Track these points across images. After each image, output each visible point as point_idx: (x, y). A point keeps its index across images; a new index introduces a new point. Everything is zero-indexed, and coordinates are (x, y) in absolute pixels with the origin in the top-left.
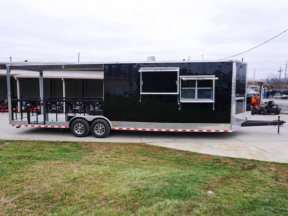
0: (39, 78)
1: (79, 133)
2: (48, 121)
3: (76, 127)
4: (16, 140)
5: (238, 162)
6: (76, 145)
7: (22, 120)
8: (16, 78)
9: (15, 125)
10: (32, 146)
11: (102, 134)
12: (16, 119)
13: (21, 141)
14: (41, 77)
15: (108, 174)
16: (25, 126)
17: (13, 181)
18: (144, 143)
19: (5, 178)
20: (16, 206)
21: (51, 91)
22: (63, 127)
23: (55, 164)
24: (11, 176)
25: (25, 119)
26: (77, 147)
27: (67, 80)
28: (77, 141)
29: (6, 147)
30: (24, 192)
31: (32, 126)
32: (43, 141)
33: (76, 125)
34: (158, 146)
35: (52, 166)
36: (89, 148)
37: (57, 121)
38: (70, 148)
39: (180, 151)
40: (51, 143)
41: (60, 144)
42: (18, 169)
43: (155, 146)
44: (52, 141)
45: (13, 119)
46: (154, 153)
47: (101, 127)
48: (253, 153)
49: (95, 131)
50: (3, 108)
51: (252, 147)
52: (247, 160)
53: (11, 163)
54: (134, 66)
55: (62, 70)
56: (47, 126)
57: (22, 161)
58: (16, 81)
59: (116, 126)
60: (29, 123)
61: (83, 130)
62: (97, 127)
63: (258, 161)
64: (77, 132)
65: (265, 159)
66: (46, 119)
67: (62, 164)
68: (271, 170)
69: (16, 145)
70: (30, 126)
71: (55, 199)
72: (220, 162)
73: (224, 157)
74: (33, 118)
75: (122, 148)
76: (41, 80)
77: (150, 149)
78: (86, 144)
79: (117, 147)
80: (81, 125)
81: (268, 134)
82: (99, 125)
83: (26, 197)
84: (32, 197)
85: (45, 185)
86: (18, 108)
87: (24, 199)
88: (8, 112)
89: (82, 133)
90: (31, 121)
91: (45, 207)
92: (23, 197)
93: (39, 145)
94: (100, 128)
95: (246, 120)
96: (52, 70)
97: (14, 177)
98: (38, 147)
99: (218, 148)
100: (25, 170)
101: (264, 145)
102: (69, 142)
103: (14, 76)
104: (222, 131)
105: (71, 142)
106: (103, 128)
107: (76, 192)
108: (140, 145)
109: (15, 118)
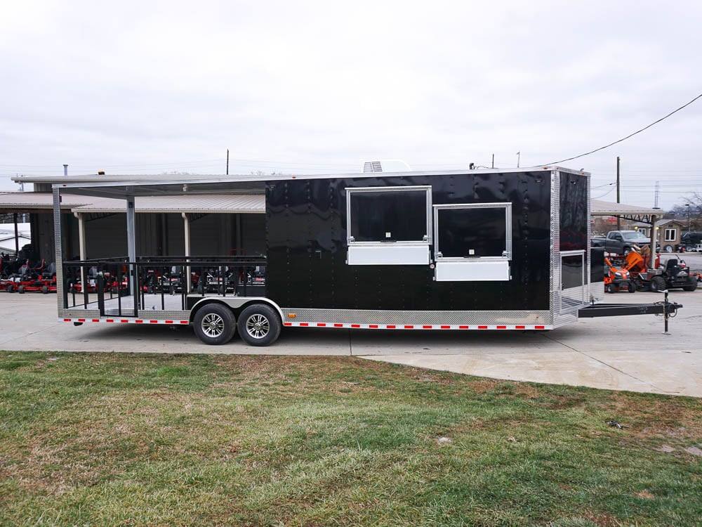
0: (126, 213)
1: (212, 336)
2: (143, 309)
3: (206, 321)
4: (74, 353)
5: (549, 392)
6: (203, 361)
7: (86, 308)
8: (76, 215)
9: (70, 320)
10: (107, 364)
11: (263, 336)
12: (74, 306)
13: (84, 353)
14: (131, 212)
15: (253, 411)
16: (94, 321)
17: (59, 422)
18: (355, 357)
19: (43, 417)
20: (59, 461)
21: (160, 244)
22: (177, 322)
23: (148, 395)
24: (55, 414)
25: (94, 306)
26: (206, 365)
27: (193, 217)
28: (205, 352)
29: (50, 366)
30: (78, 439)
31: (108, 321)
32: (132, 353)
33: (205, 317)
34: (385, 362)
35: (142, 397)
36: (232, 367)
37: (163, 309)
38: (190, 367)
39: (429, 372)
40: (149, 356)
41: (168, 360)
42: (71, 403)
43: (378, 362)
44: (152, 354)
45: (66, 306)
46: (372, 376)
47: (262, 321)
48: (590, 374)
49: (248, 331)
50: (46, 283)
51: (595, 362)
52: (570, 388)
53: (56, 393)
54: (332, 185)
55: (182, 195)
56: (142, 321)
57: (80, 389)
58: (77, 220)
59: (294, 318)
60: (102, 314)
61: (220, 329)
62: (251, 321)
63: (594, 389)
64: (207, 334)
65: (610, 385)
66: (140, 305)
67: (164, 394)
68: (612, 408)
69: (73, 362)
70: (103, 321)
71: (136, 451)
72: (510, 394)
73: (523, 383)
74: (111, 304)
75: (304, 367)
76: (130, 218)
77: (365, 369)
78: (226, 358)
79: (293, 364)
80: (216, 317)
81: (642, 334)
82: (256, 317)
83: (80, 448)
84: (92, 447)
85: (122, 428)
86: (80, 284)
87: (77, 451)
88: (55, 292)
89: (220, 334)
90: (106, 309)
91: (115, 463)
92: (75, 447)
93: (121, 362)
94: (259, 324)
95: (591, 303)
96: (154, 195)
97: (61, 415)
98: (120, 366)
99: (516, 364)
100: (84, 404)
101: (622, 357)
102: (188, 355)
103: (73, 210)
104: (532, 327)
105: (194, 355)
106: (266, 325)
107: (180, 439)
108: (344, 359)
109: (70, 304)
